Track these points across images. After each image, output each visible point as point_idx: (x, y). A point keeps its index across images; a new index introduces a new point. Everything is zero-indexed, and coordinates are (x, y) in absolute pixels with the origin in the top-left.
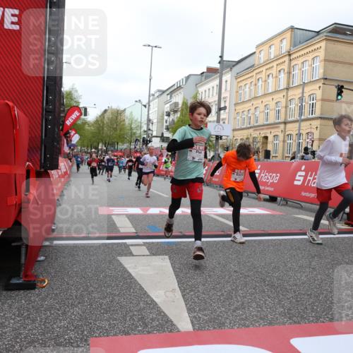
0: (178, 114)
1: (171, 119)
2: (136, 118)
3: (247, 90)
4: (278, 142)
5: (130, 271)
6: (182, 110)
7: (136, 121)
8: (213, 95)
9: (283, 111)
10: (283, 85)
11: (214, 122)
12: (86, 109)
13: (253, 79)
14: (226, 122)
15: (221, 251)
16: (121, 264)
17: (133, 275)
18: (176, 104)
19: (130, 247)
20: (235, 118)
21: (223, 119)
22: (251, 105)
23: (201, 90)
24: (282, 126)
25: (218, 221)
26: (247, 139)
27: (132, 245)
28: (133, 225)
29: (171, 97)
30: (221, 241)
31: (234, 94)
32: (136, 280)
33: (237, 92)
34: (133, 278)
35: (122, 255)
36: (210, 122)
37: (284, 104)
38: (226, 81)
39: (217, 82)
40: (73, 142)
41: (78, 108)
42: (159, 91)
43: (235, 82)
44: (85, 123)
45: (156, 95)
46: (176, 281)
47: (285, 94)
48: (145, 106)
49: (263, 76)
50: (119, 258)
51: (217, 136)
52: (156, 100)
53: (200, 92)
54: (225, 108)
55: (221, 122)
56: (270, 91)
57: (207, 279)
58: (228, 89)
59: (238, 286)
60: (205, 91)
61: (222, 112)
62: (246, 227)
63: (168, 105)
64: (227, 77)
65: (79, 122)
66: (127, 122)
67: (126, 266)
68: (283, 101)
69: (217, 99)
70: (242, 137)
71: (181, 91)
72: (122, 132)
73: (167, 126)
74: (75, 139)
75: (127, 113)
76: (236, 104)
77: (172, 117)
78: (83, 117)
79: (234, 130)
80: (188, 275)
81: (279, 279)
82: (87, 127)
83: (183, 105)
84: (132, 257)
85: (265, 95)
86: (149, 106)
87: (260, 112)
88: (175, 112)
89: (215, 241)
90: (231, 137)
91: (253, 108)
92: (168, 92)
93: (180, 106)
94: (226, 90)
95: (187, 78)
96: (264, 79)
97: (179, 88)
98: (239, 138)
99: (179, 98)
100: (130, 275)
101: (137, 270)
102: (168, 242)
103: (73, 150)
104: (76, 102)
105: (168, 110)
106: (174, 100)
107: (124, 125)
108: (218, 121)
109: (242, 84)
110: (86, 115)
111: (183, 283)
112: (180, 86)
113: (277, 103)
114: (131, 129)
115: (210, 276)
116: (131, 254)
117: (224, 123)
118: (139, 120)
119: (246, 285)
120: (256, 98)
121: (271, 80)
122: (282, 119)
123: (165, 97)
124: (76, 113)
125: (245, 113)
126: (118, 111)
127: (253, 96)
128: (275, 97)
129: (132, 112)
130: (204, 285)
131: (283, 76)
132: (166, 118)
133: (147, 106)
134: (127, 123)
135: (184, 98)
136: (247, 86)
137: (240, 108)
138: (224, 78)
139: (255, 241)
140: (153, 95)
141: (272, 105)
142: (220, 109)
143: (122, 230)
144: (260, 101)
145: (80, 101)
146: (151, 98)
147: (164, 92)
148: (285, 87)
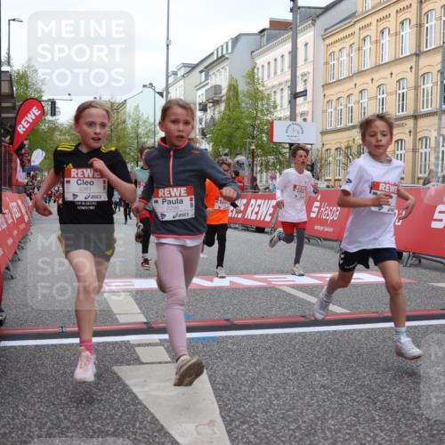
0: (222, 107)
1: (209, 117)
2: (145, 117)
3: (344, 58)
4: (403, 152)
5: (136, 390)
6: (228, 98)
7: (145, 122)
8: (282, 70)
9: (411, 95)
10: (409, 48)
11: (286, 118)
12: (53, 103)
13: (355, 39)
14: (309, 118)
15: (299, 351)
16: (119, 378)
17: (141, 397)
18: (217, 88)
19: (137, 349)
20: (324, 112)
21: (302, 114)
22: (352, 85)
23: (261, 61)
24: (410, 123)
25: (294, 297)
26: (347, 148)
27: (139, 345)
28: (141, 309)
29: (207, 77)
30: (300, 334)
31: (321, 67)
32: (145, 407)
33: (327, 63)
34: (140, 403)
35: (122, 364)
36: (280, 119)
37: (412, 83)
38: (306, 45)
39: (288, 46)
40: (32, 164)
41: (37, 102)
42: (185, 65)
43: (322, 46)
44: (54, 128)
45: (180, 73)
46: (216, 406)
47: (413, 64)
48: (161, 94)
49: (372, 32)
50: (116, 368)
51: (291, 145)
52: (182, 83)
53: (259, 65)
54: (304, 93)
55: (299, 119)
56: (386, 60)
57: (271, 402)
58: (310, 58)
59: (326, 413)
60: (269, 63)
61: (300, 100)
62: (345, 308)
63: (202, 91)
64: (307, 37)
65: (44, 127)
66: (130, 124)
67: (127, 382)
68: (411, 77)
69: (289, 77)
70: (338, 145)
71: (225, 64)
72: (121, 144)
73: (203, 129)
74: (38, 157)
75: (130, 108)
76: (325, 86)
77: (209, 113)
78: (49, 118)
79: (323, 133)
80: (239, 395)
81: (401, 398)
82: (57, 135)
83: (229, 90)
84: (138, 366)
85: (377, 67)
86: (168, 93)
87: (370, 99)
88: (216, 103)
89: (288, 334)
90: (318, 146)
91: (356, 92)
92: (201, 67)
93: (224, 92)
94: (306, 60)
95: (236, 40)
96: (374, 39)
97: (221, 59)
98: (333, 147)
99: (221, 78)
100: (136, 397)
101: (146, 389)
102: (204, 338)
103: (34, 177)
104: (35, 90)
105: (203, 99)
106: (213, 82)
107: (124, 129)
108: (293, 117)
109: (336, 48)
110: (53, 113)
111: (230, 410)
112: (223, 56)
113: (399, 81)
114: (138, 136)
115: (278, 396)
116: (138, 361)
117: (305, 120)
118: (152, 120)
119: (341, 409)
120: (361, 73)
121: (386, 39)
122: (409, 111)
123: (197, 77)
124: (35, 111)
125: (342, 100)
126: (112, 104)
127: (355, 70)
128: (396, 70)
129: (138, 106)
130: (266, 412)
131: (408, 33)
132: (199, 114)
133: (164, 94)
134: (129, 126)
135: (231, 77)
136: (345, 52)
137: (333, 92)
138: (301, 40)
139: (360, 331)
140: (175, 74)
141: (391, 85)
142: (295, 95)
143: (122, 319)
144: (367, 79)
145: (43, 88)
146: (171, 80)
147: (194, 67)
148: (413, 52)
